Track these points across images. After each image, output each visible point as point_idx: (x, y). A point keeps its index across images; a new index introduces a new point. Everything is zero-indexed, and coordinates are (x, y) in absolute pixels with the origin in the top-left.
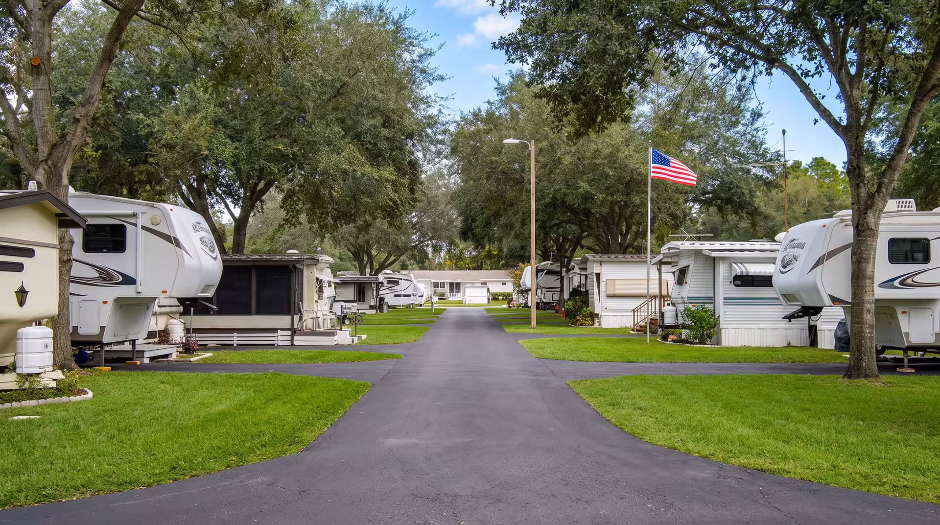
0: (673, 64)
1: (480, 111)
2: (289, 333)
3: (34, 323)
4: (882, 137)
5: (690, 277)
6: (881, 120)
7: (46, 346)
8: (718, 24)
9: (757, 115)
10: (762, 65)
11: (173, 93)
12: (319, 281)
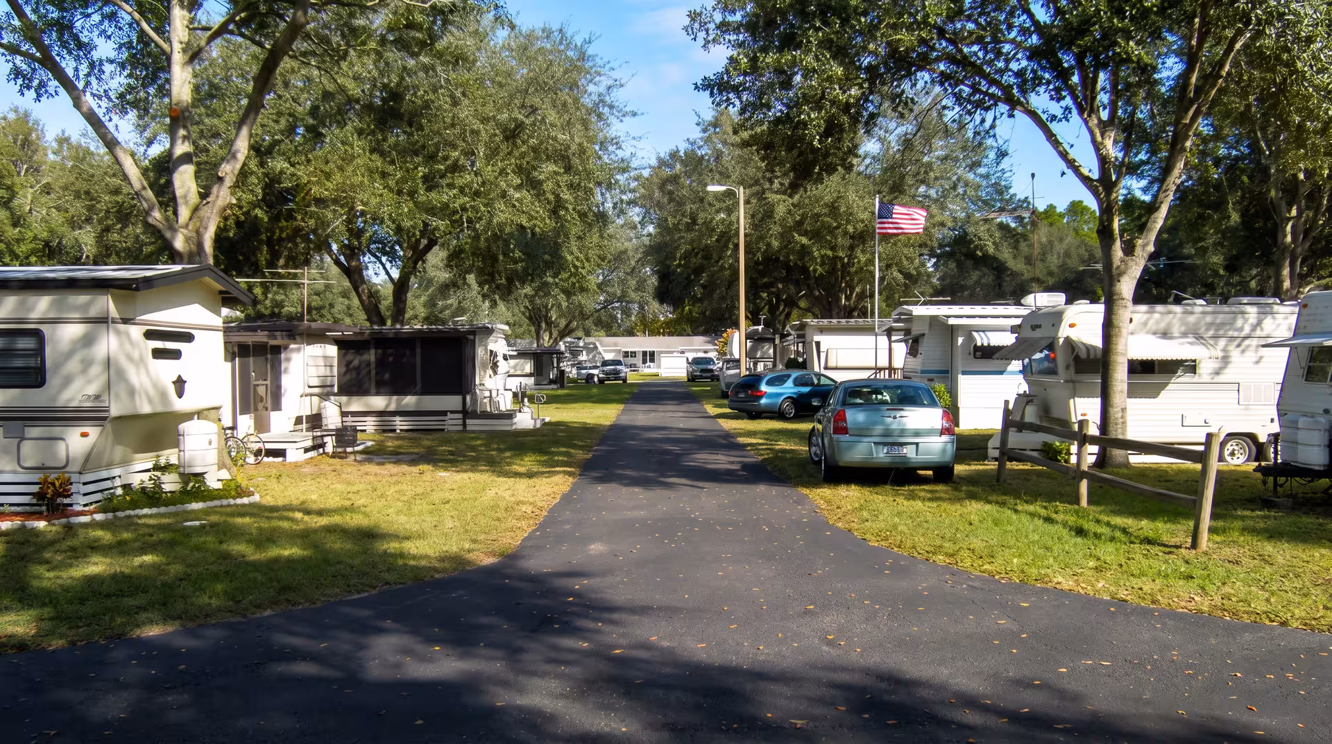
0: (901, 105)
1: (678, 151)
2: (460, 416)
3: (196, 416)
4: (1144, 183)
5: (923, 347)
6: (1143, 163)
7: (210, 443)
8: (951, 59)
9: (1002, 154)
10: (1003, 108)
11: (321, 135)
12: (493, 354)
